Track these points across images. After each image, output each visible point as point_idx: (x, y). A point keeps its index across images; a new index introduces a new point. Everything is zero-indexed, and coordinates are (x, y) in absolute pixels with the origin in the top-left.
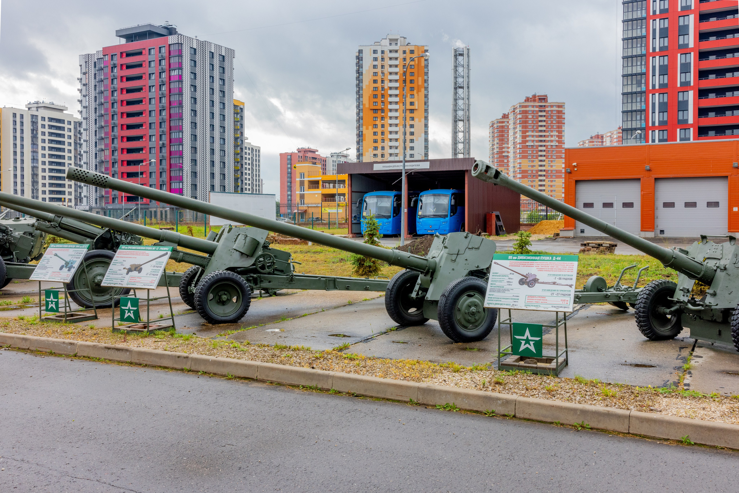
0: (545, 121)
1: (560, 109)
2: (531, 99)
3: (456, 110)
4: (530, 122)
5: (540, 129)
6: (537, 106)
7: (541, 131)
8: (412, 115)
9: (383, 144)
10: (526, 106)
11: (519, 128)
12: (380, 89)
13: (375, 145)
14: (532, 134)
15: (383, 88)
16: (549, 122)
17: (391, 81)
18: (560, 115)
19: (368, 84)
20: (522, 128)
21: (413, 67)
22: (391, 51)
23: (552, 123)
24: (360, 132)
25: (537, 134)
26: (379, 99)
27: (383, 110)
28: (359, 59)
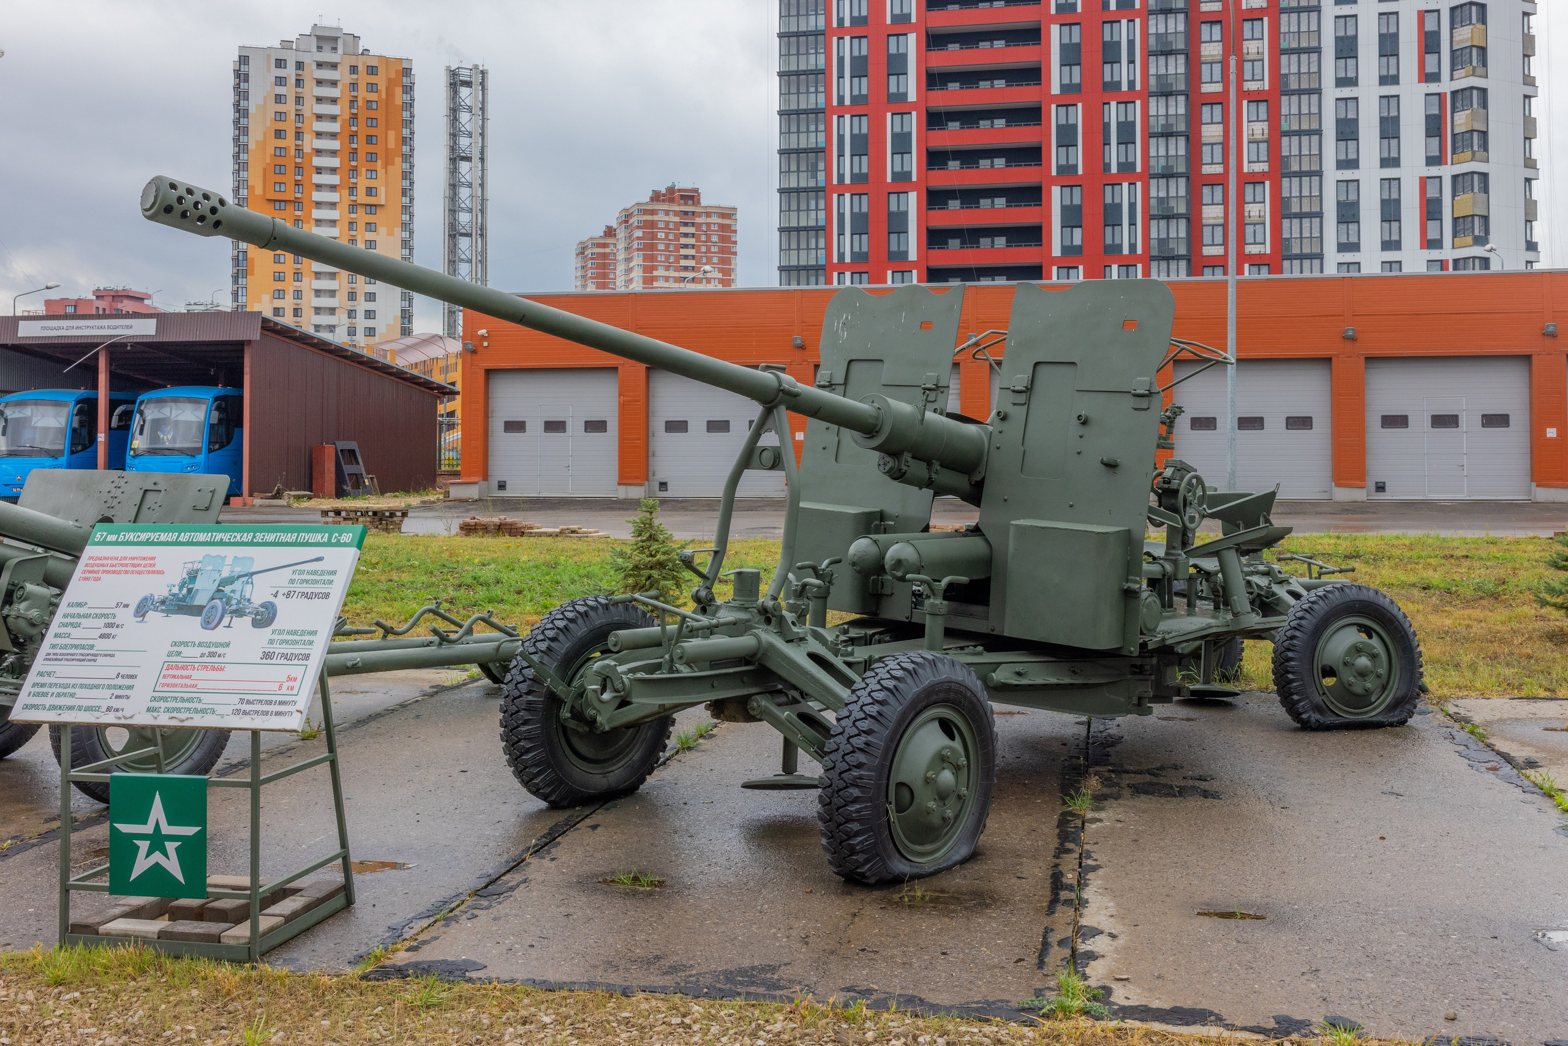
0: (693, 246)
1: (726, 222)
2: (664, 195)
3: (455, 211)
4: (661, 247)
5: (683, 263)
6: (676, 213)
7: (686, 268)
8: (371, 219)
9: (297, 284)
10: (653, 212)
11: (638, 260)
12: (292, 152)
13: (279, 286)
14: (667, 274)
15: (299, 150)
16: (703, 249)
17: (319, 135)
18: (727, 233)
19: (261, 138)
20: (644, 260)
21: (374, 107)
22: (320, 65)
23: (708, 251)
24: (241, 254)
25: (676, 274)
26: (290, 177)
27: (297, 202)
28: (241, 77)
